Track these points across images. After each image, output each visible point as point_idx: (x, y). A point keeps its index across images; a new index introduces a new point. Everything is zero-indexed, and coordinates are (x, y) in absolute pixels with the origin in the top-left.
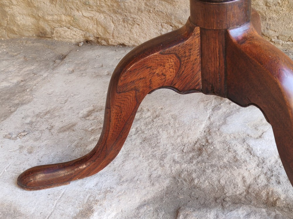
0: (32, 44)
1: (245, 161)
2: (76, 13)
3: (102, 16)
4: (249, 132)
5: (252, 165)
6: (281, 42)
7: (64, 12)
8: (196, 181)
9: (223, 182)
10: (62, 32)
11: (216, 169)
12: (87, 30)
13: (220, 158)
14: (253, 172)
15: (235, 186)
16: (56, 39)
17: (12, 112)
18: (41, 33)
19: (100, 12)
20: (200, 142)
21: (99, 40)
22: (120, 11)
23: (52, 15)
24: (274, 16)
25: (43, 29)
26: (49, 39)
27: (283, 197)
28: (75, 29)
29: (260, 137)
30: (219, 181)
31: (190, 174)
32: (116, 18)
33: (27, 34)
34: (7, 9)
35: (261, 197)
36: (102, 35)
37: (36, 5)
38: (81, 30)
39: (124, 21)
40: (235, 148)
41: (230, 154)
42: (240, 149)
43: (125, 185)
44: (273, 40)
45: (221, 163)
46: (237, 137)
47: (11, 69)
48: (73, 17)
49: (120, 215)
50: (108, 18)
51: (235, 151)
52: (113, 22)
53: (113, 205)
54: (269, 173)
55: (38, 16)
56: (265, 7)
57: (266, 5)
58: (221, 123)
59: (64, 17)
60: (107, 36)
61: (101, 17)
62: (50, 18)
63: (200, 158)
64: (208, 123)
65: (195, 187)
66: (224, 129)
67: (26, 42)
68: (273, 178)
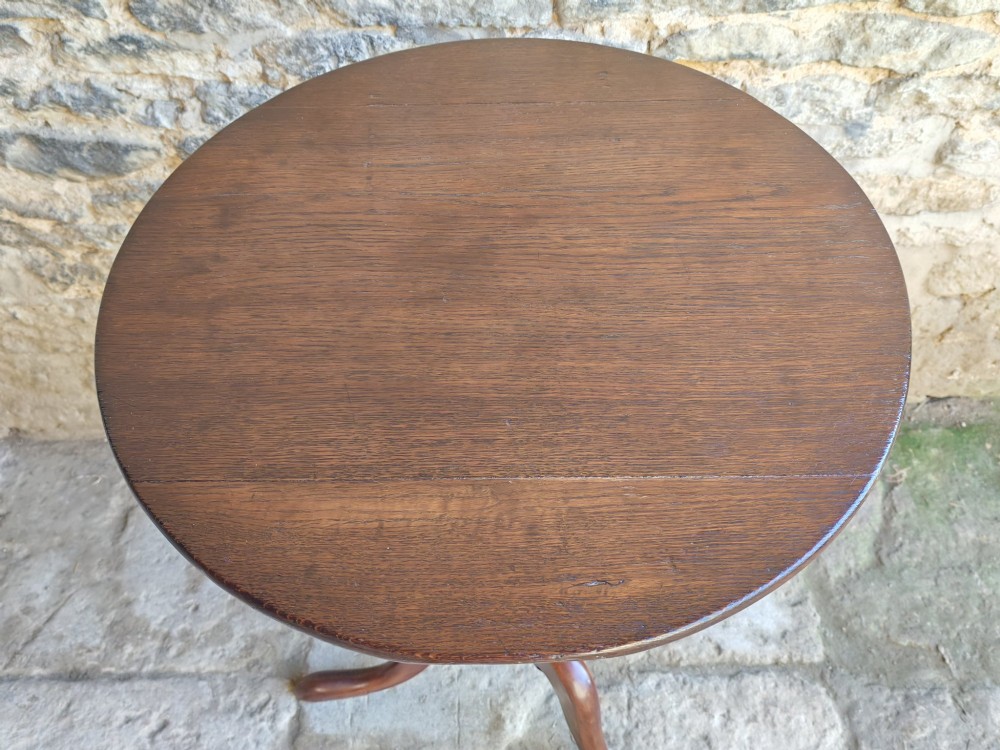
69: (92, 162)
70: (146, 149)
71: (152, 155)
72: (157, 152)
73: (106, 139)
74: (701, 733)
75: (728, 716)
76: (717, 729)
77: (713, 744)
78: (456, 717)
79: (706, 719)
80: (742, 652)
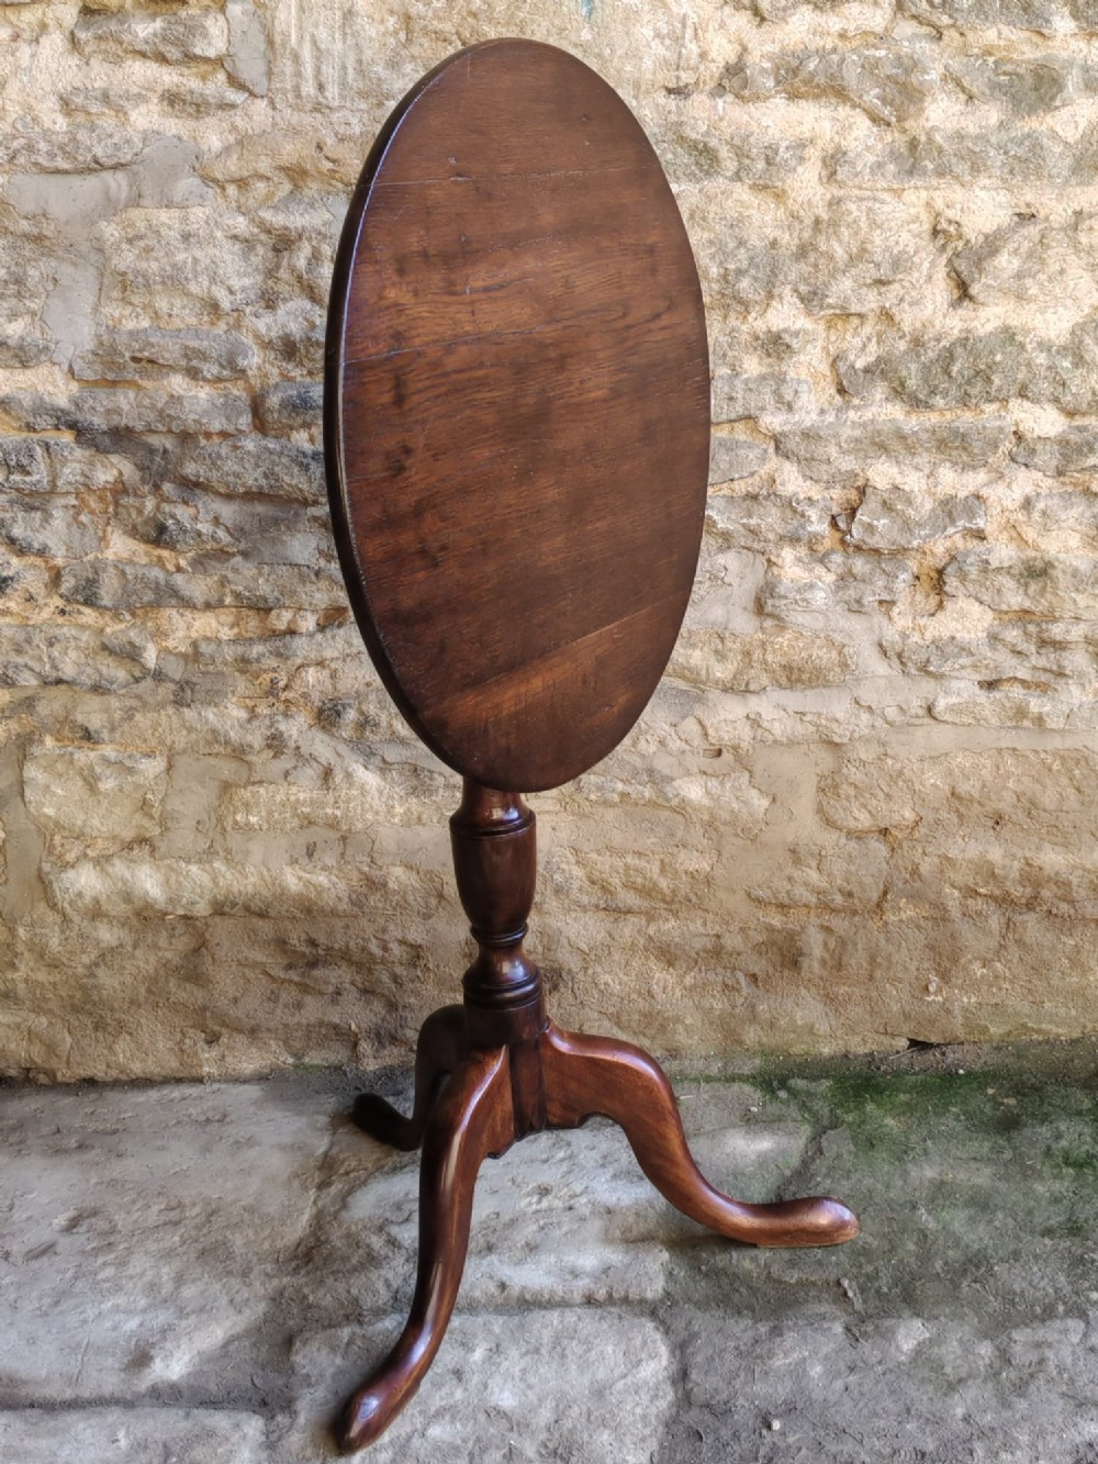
1: (387, 1257)
3: (44, 1020)
4: (388, 1215)
5: (398, 1261)
8: (311, 1298)
9: (354, 1291)
11: (341, 1275)
13: (345, 1259)
14: (400, 1271)
15: (375, 1293)
19: (39, 1011)
20: (304, 1242)
21: (31, 1075)
22: (88, 1007)
24: (412, 1000)
29: (407, 1219)
30: (349, 1292)
31: (298, 1291)
32: (77, 1023)
36: (39, 1061)
39: (96, 1028)
40: (368, 1241)
41: (361, 1252)
42: (377, 1242)
43: (193, 1318)
45: (348, 1267)
46: (369, 1225)
49: (197, 1358)
50: (59, 1024)
51: (368, 1246)
52: (70, 1032)
53: (183, 1346)
56: (393, 986)
57: (395, 982)
58: (337, 1207)
60: (54, 1063)
61: (40, 1023)
63: (310, 1266)
64: (314, 1210)
65: (310, 1307)
66: (345, 1215)
74: (450, 1367)
75: (497, 1349)
76: (475, 1363)
77: (466, 1376)
78: (79, 1357)
79: (463, 1353)
80: (537, 1287)
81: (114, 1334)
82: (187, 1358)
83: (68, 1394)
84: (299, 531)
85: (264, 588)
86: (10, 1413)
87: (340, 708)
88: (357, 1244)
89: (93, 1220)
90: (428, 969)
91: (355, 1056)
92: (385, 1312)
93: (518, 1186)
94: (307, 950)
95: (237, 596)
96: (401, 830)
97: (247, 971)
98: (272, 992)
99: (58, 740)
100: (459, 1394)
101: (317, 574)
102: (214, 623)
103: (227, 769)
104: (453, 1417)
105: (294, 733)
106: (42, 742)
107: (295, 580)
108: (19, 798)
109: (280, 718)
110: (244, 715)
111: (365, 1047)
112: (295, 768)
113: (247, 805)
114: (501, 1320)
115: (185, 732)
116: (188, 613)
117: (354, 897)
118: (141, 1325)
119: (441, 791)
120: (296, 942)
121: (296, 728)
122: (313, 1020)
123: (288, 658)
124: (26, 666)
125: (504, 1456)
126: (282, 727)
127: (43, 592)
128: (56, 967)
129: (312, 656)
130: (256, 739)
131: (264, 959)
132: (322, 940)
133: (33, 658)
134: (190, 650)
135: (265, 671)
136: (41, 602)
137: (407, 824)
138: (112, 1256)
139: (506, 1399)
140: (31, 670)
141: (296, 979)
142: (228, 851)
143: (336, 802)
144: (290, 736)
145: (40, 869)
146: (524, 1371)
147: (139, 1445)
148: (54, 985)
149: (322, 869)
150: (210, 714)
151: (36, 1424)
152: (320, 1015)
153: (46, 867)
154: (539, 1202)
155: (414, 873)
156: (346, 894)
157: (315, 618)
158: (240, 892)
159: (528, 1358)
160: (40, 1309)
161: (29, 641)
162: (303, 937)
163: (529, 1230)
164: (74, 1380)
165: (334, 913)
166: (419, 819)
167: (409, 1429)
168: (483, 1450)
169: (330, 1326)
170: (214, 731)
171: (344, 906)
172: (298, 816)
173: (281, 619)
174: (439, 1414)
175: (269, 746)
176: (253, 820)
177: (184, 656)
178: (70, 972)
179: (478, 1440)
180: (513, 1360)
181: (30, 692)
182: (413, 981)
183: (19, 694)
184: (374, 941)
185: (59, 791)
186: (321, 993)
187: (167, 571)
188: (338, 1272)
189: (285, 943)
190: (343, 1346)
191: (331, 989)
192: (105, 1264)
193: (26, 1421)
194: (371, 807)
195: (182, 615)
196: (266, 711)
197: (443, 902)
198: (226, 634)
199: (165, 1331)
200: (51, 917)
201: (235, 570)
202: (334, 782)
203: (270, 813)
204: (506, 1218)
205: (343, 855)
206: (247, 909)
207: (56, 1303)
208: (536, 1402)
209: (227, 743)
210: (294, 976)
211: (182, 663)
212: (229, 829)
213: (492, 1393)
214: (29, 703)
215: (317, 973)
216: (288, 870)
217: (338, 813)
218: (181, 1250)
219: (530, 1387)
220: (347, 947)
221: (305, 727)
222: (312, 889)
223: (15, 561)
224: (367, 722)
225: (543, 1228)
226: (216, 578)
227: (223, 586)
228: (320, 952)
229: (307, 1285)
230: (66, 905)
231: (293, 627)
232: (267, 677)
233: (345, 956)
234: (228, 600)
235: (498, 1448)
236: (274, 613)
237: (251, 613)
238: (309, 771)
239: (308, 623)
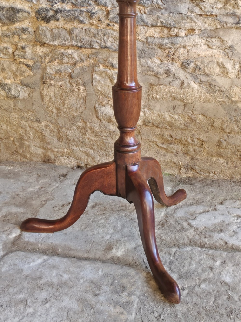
0: (39, 166)
1: (188, 229)
2: (75, 148)
4: (188, 217)
5: (192, 231)
6: (203, 173)
7: (67, 147)
8: (163, 238)
9: (177, 238)
10: (62, 160)
11: (173, 232)
12: (80, 159)
14: (192, 234)
15: (184, 239)
16: (57, 164)
17: (44, 204)
18: (47, 159)
19: (91, 148)
20: (162, 221)
21: (87, 166)
22: (105, 149)
23: (58, 148)
24: (199, 158)
25: (49, 157)
26: (51, 164)
27: (208, 243)
28: (72, 158)
29: (195, 219)
30: (175, 237)
32: (101, 153)
33: (35, 159)
34: (25, 142)
35: (197, 244)
36: (90, 163)
37: (47, 141)
38: (76, 159)
39: (106, 155)
40: (182, 223)
41: (180, 226)
42: (185, 224)
43: (126, 238)
44: (198, 172)
45: (175, 230)
46: (182, 219)
47: (31, 181)
48: (72, 150)
49: (127, 250)
50: (96, 153)
51: (182, 225)
52: (99, 155)
53: (123, 246)
54: (200, 234)
55: (48, 148)
56: (194, 153)
57: (194, 151)
58: (173, 212)
59: (65, 150)
60: (94, 164)
61: (91, 152)
62: (56, 150)
63: (164, 228)
64: (165, 212)
65: (163, 240)
66: (175, 215)
67: (35, 165)
68: (203, 236)
69: (6, 16)
70: (25, 11)
71: (26, 14)
72: (29, 13)
73: (13, 6)
74: (209, 266)
75: (224, 263)
76: (217, 266)
77: (214, 270)
78: (90, 245)
79: (213, 262)
80: (238, 245)
81: (102, 239)
82: (123, 250)
83: (86, 255)
84: (183, 2)
85: (170, 21)
86: (67, 259)
87: (189, 62)
88: (179, 224)
89: (100, 206)
90: (205, 148)
91: (180, 173)
92: (187, 245)
93: (230, 214)
94: (169, 139)
95: (161, 22)
96: (203, 104)
97: (151, 143)
98: (158, 151)
99: (103, 66)
100: (211, 275)
101: (187, 17)
102: (153, 31)
103: (152, 80)
104: (209, 282)
105: (174, 69)
106: (99, 67)
107: (180, 19)
108: (91, 84)
109: (170, 64)
110: (159, 62)
111: (183, 170)
112: (173, 81)
113: (156, 91)
114: (226, 253)
115: (141, 67)
116: (146, 28)
117: (185, 123)
118: (111, 238)
119: (217, 92)
120: (166, 136)
121: (175, 68)
122: (168, 160)
123: (175, 44)
124: (97, 42)
125: (227, 298)
126: (170, 67)
127: (104, 18)
128: (97, 136)
129: (182, 45)
130: (162, 71)
131: (156, 140)
132: (174, 136)
133: (99, 39)
134: (145, 40)
135: (167, 48)
136: (103, 21)
137: (204, 102)
138: (104, 217)
139: (228, 279)
140: (98, 43)
141: (165, 147)
142: (149, 106)
143: (184, 93)
144: (172, 70)
145: (95, 106)
146: (233, 271)
147: (105, 275)
148: (96, 141)
149: (177, 114)
150: (149, 62)
151: (74, 263)
152: (171, 159)
153: (97, 106)
154: (237, 219)
155: (205, 118)
156: (183, 122)
157: (185, 32)
158: (152, 119)
159: (235, 267)
160: (81, 229)
161: (98, 34)
162: (169, 134)
163: (234, 227)
164: (88, 251)
165: (179, 128)
166: (209, 101)
167: (194, 284)
168: (220, 295)
169: (169, 247)
170: (149, 67)
171: (182, 126)
172: (172, 96)
173: (174, 31)
174: (204, 281)
175: (166, 73)
176: (158, 97)
177: (143, 42)
178: (101, 137)
179: (218, 291)
180: (230, 267)
181: (97, 51)
182: (200, 152)
183: (94, 51)
184: (190, 138)
185: (103, 82)
186: (172, 152)
187: (141, 13)
188: (172, 231)
189: (163, 136)
190: (173, 254)
191: (175, 151)
192: (102, 219)
193: (72, 262)
194: (194, 95)
195: (144, 28)
196: (166, 62)
197: (213, 128)
198: (157, 35)
199: (117, 241)
200: (97, 121)
201: (162, 14)
202: (184, 86)
203: (163, 95)
204: (226, 222)
205: (184, 110)
206: (153, 124)
207: (86, 228)
208: (238, 282)
209: (153, 71)
210: (165, 146)
211: (142, 44)
212: (150, 99)
213: (223, 276)
214: (96, 54)
215: (172, 146)
216: (167, 113)
217: (184, 96)
218: (124, 218)
219: (236, 276)
220: (181, 139)
221: (177, 68)
222: (173, 120)
223: (96, 7)
224: (197, 67)
225: (239, 227)
226: (156, 16)
227: (158, 19)
228: (173, 140)
229: (162, 233)
230: (101, 117)
231: (178, 34)
232: (167, 51)
233: (181, 142)
234: (159, 24)
235: (225, 295)
236: (172, 29)
237: (165, 29)
238: (177, 82)
239: (183, 33)
